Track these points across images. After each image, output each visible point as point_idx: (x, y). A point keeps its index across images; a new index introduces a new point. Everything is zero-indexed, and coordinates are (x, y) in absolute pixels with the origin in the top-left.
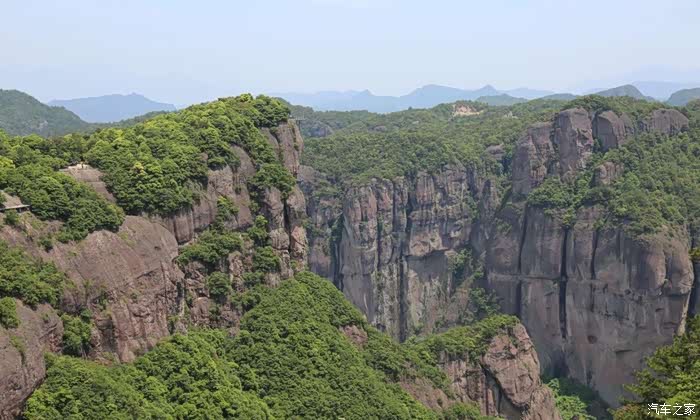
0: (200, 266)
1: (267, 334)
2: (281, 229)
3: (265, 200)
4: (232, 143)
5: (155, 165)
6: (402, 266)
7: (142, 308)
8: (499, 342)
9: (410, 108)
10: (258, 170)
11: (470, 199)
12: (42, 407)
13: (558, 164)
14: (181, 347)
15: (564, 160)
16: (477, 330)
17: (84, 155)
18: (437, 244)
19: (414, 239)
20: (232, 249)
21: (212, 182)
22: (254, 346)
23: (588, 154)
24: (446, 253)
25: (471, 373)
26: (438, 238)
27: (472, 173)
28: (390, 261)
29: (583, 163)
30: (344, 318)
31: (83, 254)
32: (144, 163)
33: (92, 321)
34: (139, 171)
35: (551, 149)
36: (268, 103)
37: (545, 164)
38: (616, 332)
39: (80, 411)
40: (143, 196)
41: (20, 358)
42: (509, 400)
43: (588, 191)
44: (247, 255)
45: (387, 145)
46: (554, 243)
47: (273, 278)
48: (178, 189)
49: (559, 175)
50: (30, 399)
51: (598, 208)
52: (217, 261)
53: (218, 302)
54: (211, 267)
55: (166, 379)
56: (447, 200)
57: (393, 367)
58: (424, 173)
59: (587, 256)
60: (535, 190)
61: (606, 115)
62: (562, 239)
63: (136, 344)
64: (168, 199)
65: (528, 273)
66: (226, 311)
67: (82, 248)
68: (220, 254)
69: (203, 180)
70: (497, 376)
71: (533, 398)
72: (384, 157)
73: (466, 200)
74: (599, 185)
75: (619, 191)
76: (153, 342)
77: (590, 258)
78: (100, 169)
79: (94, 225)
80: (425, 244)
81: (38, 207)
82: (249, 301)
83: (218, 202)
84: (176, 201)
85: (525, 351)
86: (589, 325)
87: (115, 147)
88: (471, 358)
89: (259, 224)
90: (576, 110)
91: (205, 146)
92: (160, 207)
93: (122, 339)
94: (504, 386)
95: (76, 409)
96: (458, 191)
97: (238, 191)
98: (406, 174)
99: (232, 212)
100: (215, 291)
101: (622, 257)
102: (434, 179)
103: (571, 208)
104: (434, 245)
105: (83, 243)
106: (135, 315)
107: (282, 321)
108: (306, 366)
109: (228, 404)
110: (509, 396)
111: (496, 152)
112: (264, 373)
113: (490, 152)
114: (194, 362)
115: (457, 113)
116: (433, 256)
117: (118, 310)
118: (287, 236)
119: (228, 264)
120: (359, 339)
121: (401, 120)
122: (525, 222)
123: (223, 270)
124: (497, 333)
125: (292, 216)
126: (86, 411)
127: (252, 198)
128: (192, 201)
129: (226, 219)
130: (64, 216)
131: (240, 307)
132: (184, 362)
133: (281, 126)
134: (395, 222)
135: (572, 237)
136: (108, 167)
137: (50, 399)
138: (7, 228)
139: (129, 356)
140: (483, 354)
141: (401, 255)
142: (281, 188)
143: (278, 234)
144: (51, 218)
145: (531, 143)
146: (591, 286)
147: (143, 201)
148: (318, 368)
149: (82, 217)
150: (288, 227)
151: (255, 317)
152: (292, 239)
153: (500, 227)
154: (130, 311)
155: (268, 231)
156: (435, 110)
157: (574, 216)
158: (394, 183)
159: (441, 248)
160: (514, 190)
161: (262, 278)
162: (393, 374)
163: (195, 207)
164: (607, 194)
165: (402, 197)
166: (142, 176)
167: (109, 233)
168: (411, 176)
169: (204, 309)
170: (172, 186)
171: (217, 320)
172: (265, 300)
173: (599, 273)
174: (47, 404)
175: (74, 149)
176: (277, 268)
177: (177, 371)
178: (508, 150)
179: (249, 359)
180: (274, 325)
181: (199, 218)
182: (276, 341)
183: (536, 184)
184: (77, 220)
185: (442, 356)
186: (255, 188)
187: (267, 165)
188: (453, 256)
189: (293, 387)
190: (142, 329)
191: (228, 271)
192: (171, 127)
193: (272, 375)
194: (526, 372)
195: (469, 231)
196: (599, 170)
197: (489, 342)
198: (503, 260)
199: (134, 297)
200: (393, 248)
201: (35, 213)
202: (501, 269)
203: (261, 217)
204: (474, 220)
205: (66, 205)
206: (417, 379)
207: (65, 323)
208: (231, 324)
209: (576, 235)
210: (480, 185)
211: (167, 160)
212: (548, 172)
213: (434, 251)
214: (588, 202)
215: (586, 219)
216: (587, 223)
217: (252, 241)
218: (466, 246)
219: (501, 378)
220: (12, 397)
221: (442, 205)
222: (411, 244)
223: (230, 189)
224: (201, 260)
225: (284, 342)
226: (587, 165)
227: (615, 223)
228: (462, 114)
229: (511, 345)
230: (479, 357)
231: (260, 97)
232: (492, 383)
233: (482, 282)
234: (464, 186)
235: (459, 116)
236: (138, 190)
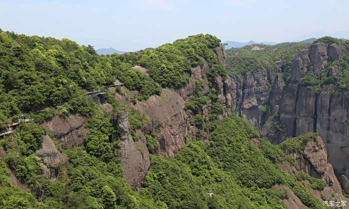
0: (191, 111)
1: (222, 143)
2: (222, 95)
3: (215, 81)
4: (200, 56)
5: (171, 65)
6: (240, 113)
7: (175, 131)
8: (311, 144)
9: (233, 48)
10: (211, 68)
11: (269, 84)
12: (153, 180)
13: (312, 67)
14: (193, 149)
15: (315, 65)
16: (300, 139)
17: (138, 62)
18: (255, 103)
19: (246, 101)
20: (203, 104)
21: (193, 73)
22: (216, 148)
23: (325, 62)
24: (259, 107)
25: (299, 158)
26: (255, 101)
27: (269, 73)
28: (235, 110)
29: (323, 66)
30: (251, 135)
31: (149, 106)
32: (166, 64)
33: (156, 137)
34: (164, 68)
35: (309, 60)
36: (211, 38)
37: (306, 67)
38: (340, 139)
39: (170, 182)
40: (166, 80)
41: (141, 156)
42: (316, 170)
43: (326, 78)
44: (209, 107)
45: (233, 62)
46: (311, 101)
47: (220, 117)
48: (181, 76)
49: (312, 72)
50: (147, 176)
51: (331, 85)
52: (198, 109)
53: (199, 128)
54: (195, 112)
55: (189, 164)
56: (259, 84)
57: (273, 156)
58: (249, 73)
59: (327, 106)
60: (302, 79)
61: (333, 45)
62: (315, 99)
63: (173, 148)
64: (177, 81)
65: (299, 114)
66: (203, 132)
67: (148, 104)
68: (199, 106)
69: (189, 72)
70: (310, 159)
71: (325, 169)
72: (232, 66)
73: (267, 84)
74: (331, 75)
75: (341, 78)
76: (180, 147)
77: (328, 107)
78: (146, 68)
79: (151, 93)
80: (250, 103)
81: (128, 84)
82: (212, 127)
83: (196, 82)
84: (180, 81)
85: (322, 148)
86: (327, 136)
87: (152, 58)
88: (299, 152)
89: (212, 92)
90: (319, 43)
91: (189, 57)
92: (174, 85)
93: (168, 145)
94: (313, 164)
95: (168, 181)
96: (264, 81)
97: (203, 77)
98: (242, 74)
99: (202, 87)
100: (198, 123)
101: (343, 106)
102: (254, 75)
103: (319, 86)
104: (254, 103)
105: (148, 101)
106: (172, 135)
107: (228, 137)
108: (240, 157)
109: (217, 176)
110: (316, 169)
111: (278, 64)
112: (223, 161)
113: (276, 63)
114: (200, 157)
115: (253, 49)
116: (254, 108)
117: (165, 132)
118: (225, 98)
119: (202, 111)
120: (257, 144)
121: (231, 52)
122: (298, 92)
123: (200, 113)
124: (309, 141)
125: (227, 88)
126: (173, 182)
127: (209, 80)
128: (186, 82)
129: (200, 90)
130: (139, 89)
131: (208, 130)
132: (196, 156)
133: (217, 48)
134: (238, 94)
135: (320, 98)
136: (149, 67)
137: (156, 176)
138: (117, 94)
139: (171, 153)
140: (303, 150)
141: (240, 108)
142: (222, 75)
143: (221, 96)
144: (133, 90)
145: (300, 58)
146: (328, 119)
147: (166, 82)
148: (245, 158)
149: (147, 89)
150: (225, 94)
151: (216, 135)
152: (227, 99)
153: (286, 95)
154: (170, 133)
155: (217, 96)
156: (244, 48)
157: (320, 89)
158: (237, 77)
159: (256, 105)
160: (292, 79)
161: (216, 117)
162: (273, 160)
163: (187, 85)
164: (335, 79)
165: (240, 83)
166: (165, 70)
167: (158, 97)
168: (244, 74)
169: (194, 131)
170: (178, 75)
171: (199, 137)
172: (218, 126)
173: (332, 113)
174: (154, 178)
175: (133, 59)
176: (222, 113)
177: (193, 160)
178: (284, 63)
179: (216, 154)
180: (224, 138)
181: (189, 90)
182: (226, 146)
183: (303, 76)
184: (144, 90)
185: (287, 151)
186: (210, 76)
187: (215, 65)
188: (262, 108)
189: (236, 167)
190: (175, 141)
191: (202, 114)
192: (174, 49)
193: (226, 162)
194: (323, 158)
195: (268, 97)
196: (331, 69)
197: (306, 145)
198: (288, 109)
199: (171, 126)
200: (237, 104)
201: (127, 87)
202: (286, 113)
203: (213, 89)
204: (271, 93)
205: (140, 83)
206: (283, 162)
207: (147, 138)
208: (205, 138)
209: (322, 98)
210: (273, 78)
211: (175, 63)
212: (308, 71)
213: (254, 106)
214: (327, 83)
215: (326, 90)
216: (326, 92)
217: (211, 100)
218: (268, 103)
219: (312, 161)
220: (140, 175)
221: (257, 86)
222: (244, 103)
223: (200, 76)
224: (192, 109)
225: (229, 146)
226: (325, 67)
227: (340, 92)
228: (255, 49)
229: (316, 146)
230: (302, 151)
231: (207, 35)
232: (307, 163)
233: (277, 118)
234: (266, 78)
235: (254, 50)
236: (164, 77)
